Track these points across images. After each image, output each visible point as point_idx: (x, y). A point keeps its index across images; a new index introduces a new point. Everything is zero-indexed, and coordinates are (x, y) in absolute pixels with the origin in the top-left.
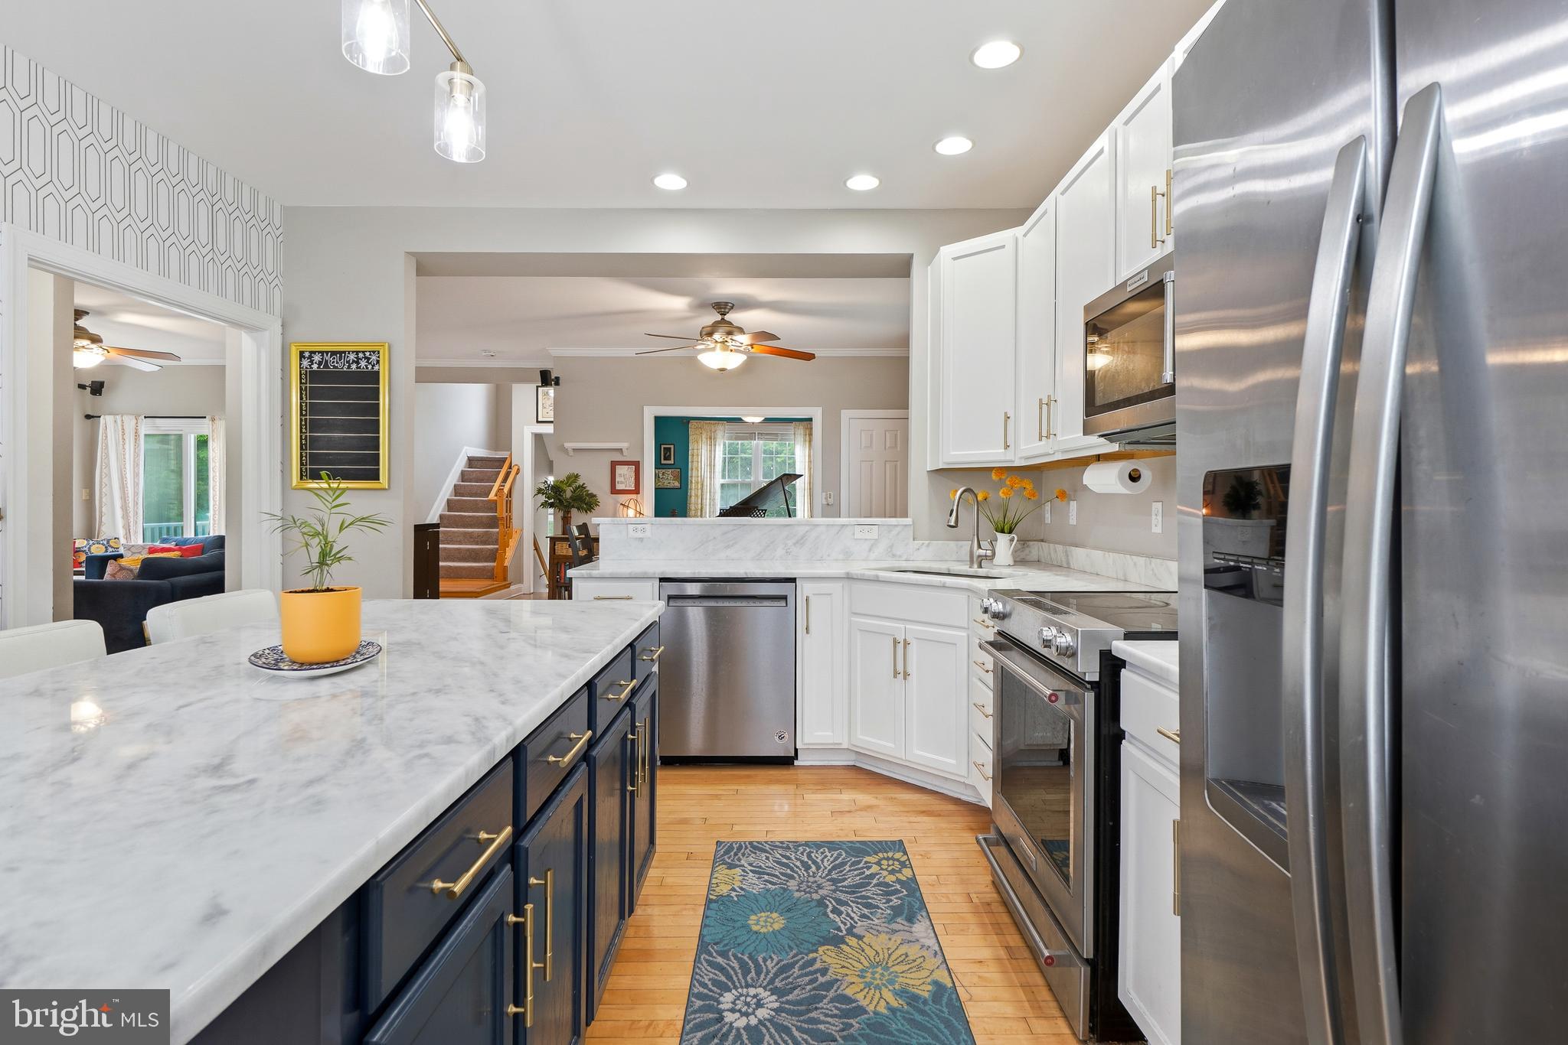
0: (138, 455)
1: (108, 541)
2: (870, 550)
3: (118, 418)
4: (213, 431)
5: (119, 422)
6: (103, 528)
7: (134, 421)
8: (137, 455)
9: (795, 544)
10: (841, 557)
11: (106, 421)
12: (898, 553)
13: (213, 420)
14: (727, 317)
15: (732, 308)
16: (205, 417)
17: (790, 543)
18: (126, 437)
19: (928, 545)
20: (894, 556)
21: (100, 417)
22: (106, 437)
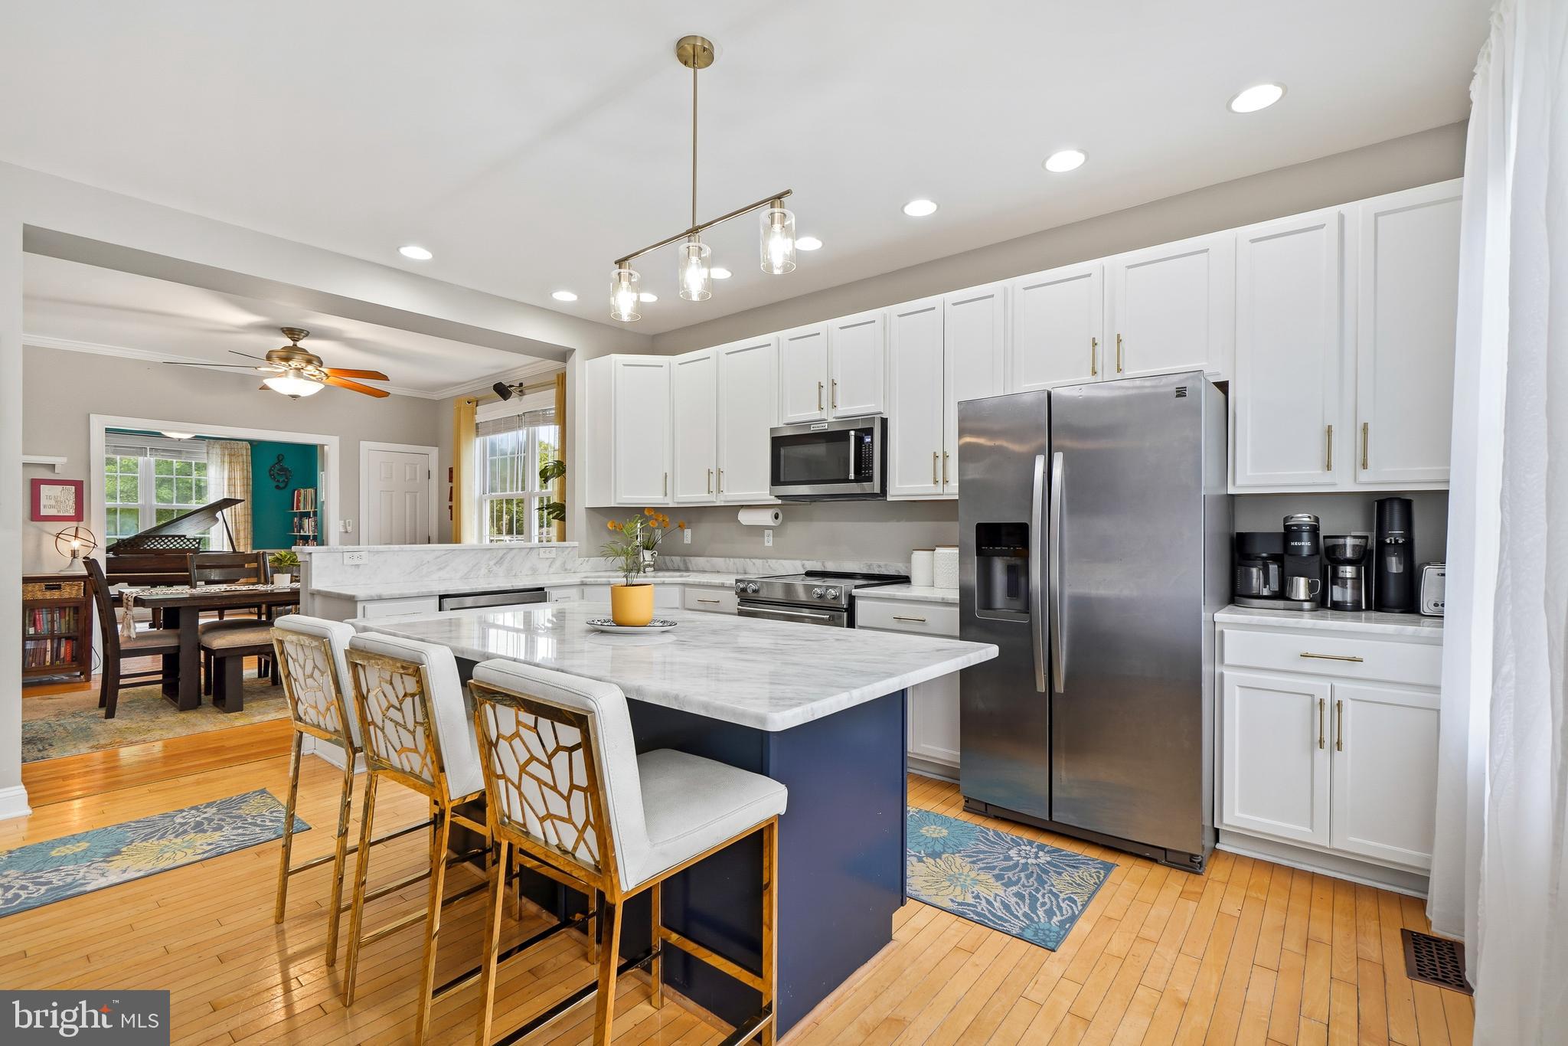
2: (550, 567)
9: (495, 564)
10: (530, 573)
12: (569, 568)
14: (300, 344)
15: (307, 335)
17: (492, 563)
19: (587, 561)
20: (566, 570)
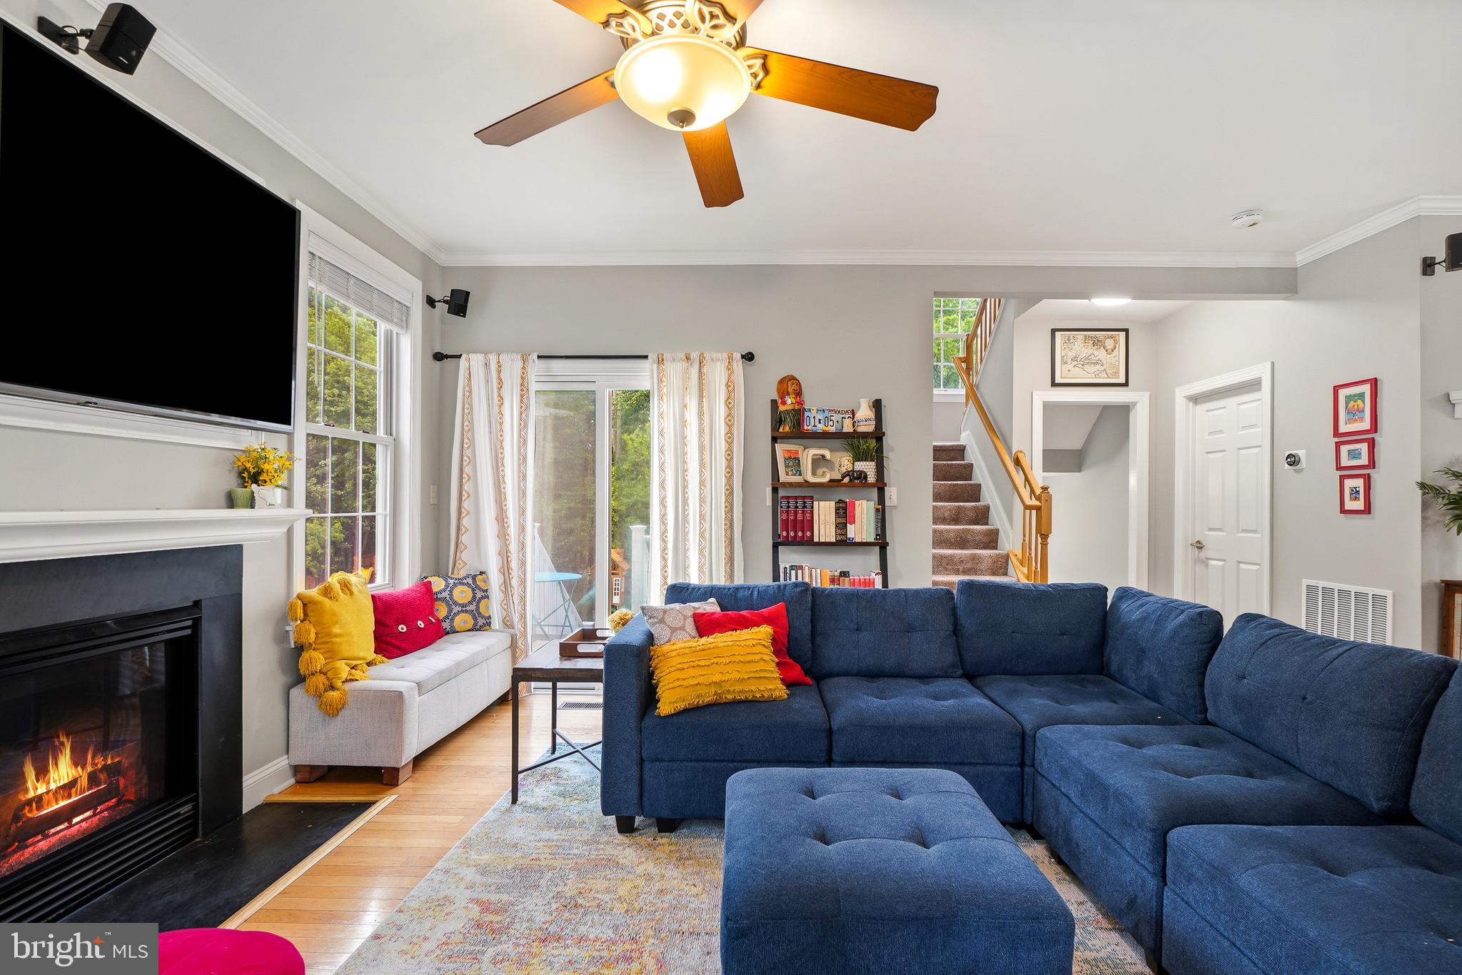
0: (526, 426)
1: (474, 578)
3: (493, 358)
4: (660, 381)
5: (493, 366)
6: (464, 556)
7: (520, 364)
8: (523, 425)
11: (472, 364)
13: (660, 361)
16: (646, 357)
18: (506, 393)
21: (459, 356)
22: (470, 392)
